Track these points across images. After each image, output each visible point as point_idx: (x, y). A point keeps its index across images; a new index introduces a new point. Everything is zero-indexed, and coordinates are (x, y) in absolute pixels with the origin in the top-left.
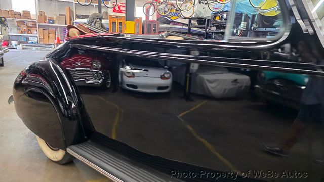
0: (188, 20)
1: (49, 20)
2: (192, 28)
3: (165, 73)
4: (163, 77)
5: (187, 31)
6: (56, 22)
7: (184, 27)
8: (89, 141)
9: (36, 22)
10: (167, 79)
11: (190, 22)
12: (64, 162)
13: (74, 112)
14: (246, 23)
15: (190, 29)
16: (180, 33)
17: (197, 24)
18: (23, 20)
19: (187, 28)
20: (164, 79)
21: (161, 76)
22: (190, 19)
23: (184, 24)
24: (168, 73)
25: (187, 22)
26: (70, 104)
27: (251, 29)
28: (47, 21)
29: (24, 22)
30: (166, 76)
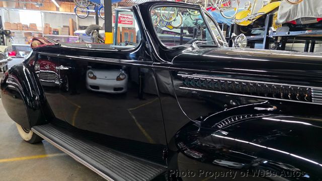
0: (180, 29)
1: (54, 32)
2: (184, 37)
3: (121, 74)
4: (118, 79)
5: (179, 40)
6: (60, 33)
7: (177, 36)
8: (50, 124)
9: (42, 34)
10: (122, 79)
11: (182, 31)
12: (33, 142)
13: (38, 103)
14: (225, 32)
15: (182, 38)
16: (173, 41)
17: (188, 33)
18: (30, 31)
19: (179, 36)
20: (119, 80)
21: (118, 77)
22: (182, 29)
23: (177, 33)
24: (123, 74)
25: (179, 31)
26: (34, 97)
27: (231, 37)
28: (52, 32)
29: (31, 33)
30: (121, 77)
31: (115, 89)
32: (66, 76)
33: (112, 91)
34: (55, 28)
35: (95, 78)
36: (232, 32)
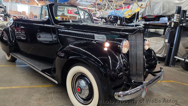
6: (38, 17)
14: (120, 21)
28: (34, 17)
31: (50, 42)
32: (28, 35)
33: (48, 43)
34: (36, 15)
35: (40, 37)
36: (123, 21)
